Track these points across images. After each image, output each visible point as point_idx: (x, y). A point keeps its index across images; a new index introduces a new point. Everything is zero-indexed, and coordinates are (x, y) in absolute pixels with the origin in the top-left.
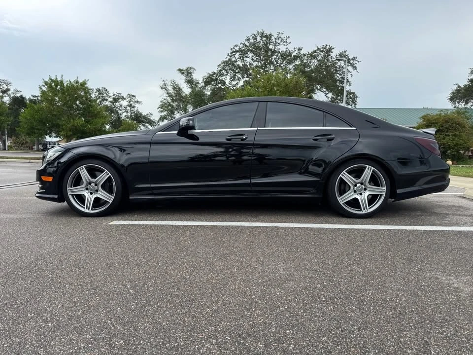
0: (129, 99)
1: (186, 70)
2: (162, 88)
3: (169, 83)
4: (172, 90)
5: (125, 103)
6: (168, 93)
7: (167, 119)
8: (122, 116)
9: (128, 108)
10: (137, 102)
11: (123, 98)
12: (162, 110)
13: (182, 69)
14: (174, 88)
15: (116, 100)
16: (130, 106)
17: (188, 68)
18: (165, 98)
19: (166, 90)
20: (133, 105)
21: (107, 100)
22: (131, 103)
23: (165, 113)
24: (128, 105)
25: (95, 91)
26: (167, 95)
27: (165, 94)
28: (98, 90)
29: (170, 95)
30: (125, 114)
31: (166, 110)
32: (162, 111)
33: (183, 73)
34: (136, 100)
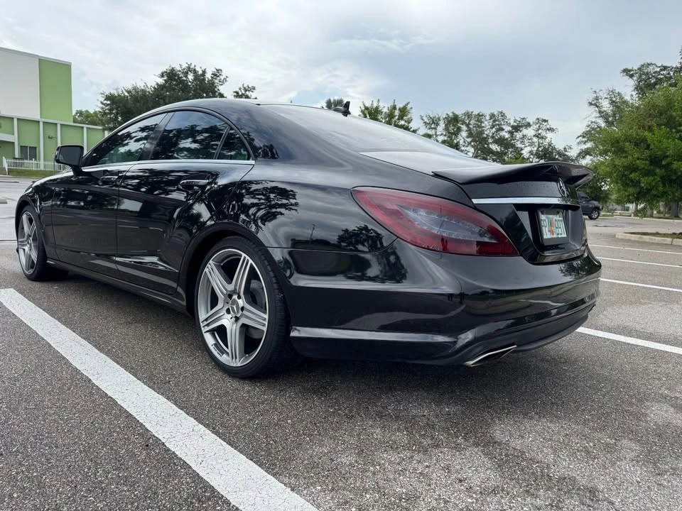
0: (537, 126)
1: (639, 69)
2: (591, 104)
3: (603, 94)
4: (609, 105)
5: (530, 132)
6: (600, 112)
7: (591, 155)
8: (523, 152)
9: (535, 140)
10: (551, 130)
11: (529, 125)
12: (584, 139)
13: (630, 68)
14: (612, 102)
15: (516, 128)
16: (537, 136)
17: (642, 66)
18: (594, 120)
19: (597, 107)
20: (543, 134)
21: (503, 130)
22: (540, 131)
23: (589, 145)
24: (534, 136)
25: (488, 118)
26: (598, 115)
27: (595, 113)
28: (492, 116)
29: (603, 115)
30: (529, 149)
31: (591, 141)
32: (585, 143)
33: (631, 76)
34: (548, 127)
